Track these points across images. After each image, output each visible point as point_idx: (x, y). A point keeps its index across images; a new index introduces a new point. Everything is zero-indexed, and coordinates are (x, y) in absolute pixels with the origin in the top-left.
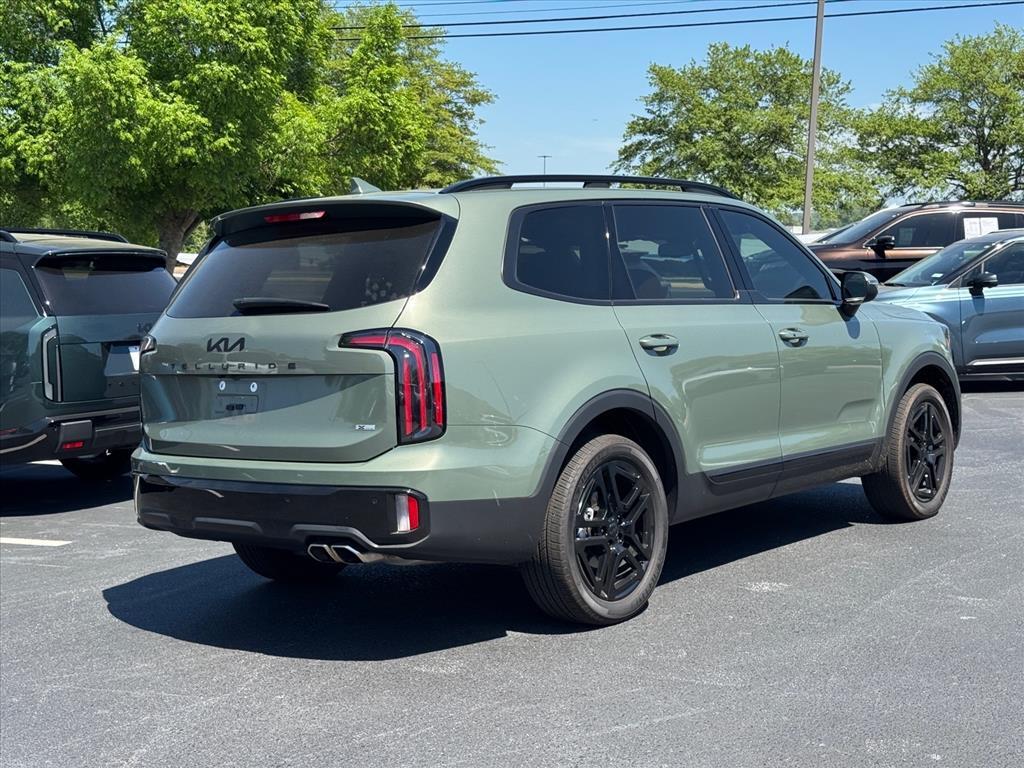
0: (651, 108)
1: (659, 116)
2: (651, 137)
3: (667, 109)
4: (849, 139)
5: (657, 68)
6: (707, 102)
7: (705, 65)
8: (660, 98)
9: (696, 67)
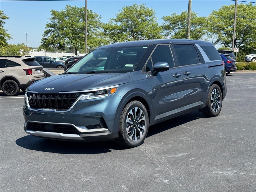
0: (52, 21)
1: (54, 23)
2: (52, 28)
3: (56, 21)
4: (102, 30)
5: (53, 11)
6: (66, 20)
7: (65, 11)
8: (54, 18)
9: (63, 11)
